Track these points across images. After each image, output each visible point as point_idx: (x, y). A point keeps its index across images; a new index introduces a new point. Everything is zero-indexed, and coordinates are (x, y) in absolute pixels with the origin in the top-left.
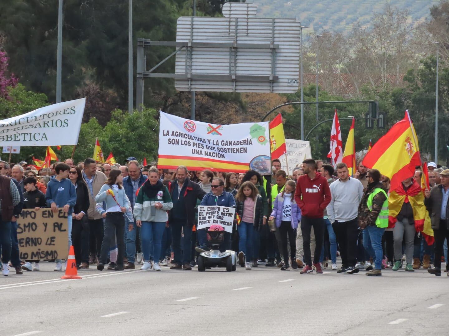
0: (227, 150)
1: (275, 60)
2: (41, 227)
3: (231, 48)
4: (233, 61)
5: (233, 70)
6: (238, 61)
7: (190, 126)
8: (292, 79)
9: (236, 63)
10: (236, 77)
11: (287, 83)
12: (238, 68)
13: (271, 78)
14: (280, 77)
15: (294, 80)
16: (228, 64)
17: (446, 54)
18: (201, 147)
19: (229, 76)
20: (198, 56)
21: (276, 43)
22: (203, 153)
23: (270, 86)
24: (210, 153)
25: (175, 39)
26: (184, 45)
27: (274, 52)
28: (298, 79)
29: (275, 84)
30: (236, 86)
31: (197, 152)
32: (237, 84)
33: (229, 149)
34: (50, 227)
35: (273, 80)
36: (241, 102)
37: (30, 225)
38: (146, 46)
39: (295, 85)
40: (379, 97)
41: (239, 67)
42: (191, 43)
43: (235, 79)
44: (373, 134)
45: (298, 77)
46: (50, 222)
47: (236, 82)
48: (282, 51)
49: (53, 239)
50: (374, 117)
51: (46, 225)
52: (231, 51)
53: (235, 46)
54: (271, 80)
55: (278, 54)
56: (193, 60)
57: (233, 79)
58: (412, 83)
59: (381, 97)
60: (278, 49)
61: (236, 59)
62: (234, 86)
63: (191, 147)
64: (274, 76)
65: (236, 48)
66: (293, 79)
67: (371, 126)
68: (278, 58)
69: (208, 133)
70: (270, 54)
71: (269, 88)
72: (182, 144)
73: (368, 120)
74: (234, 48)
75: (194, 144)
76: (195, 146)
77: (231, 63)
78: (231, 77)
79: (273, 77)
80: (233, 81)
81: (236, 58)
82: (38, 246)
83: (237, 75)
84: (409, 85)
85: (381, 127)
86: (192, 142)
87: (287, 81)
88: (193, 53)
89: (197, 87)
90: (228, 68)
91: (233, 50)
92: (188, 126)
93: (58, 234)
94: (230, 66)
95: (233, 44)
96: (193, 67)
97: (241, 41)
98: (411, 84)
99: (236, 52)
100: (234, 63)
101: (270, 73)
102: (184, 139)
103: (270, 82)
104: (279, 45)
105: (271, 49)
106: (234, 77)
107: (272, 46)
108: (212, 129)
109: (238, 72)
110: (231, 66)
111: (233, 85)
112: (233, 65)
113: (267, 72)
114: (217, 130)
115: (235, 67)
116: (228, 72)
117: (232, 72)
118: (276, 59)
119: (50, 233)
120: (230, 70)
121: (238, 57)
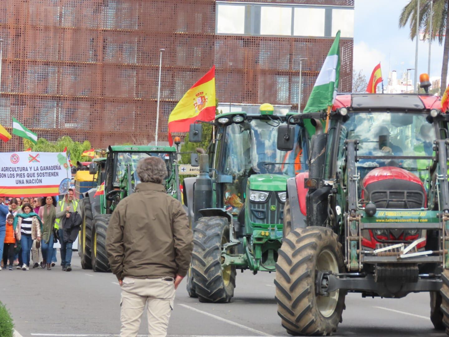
0: (45, 174)
7: (15, 158)
18: (23, 176)
22: (25, 182)
24: (30, 180)
31: (20, 182)
33: (46, 173)
63: (15, 179)
69: (30, 162)
72: (8, 177)
75: (17, 175)
76: (18, 177)
86: (15, 173)
92: (13, 159)
102: (9, 173)
108: (32, 158)
114: (36, 158)
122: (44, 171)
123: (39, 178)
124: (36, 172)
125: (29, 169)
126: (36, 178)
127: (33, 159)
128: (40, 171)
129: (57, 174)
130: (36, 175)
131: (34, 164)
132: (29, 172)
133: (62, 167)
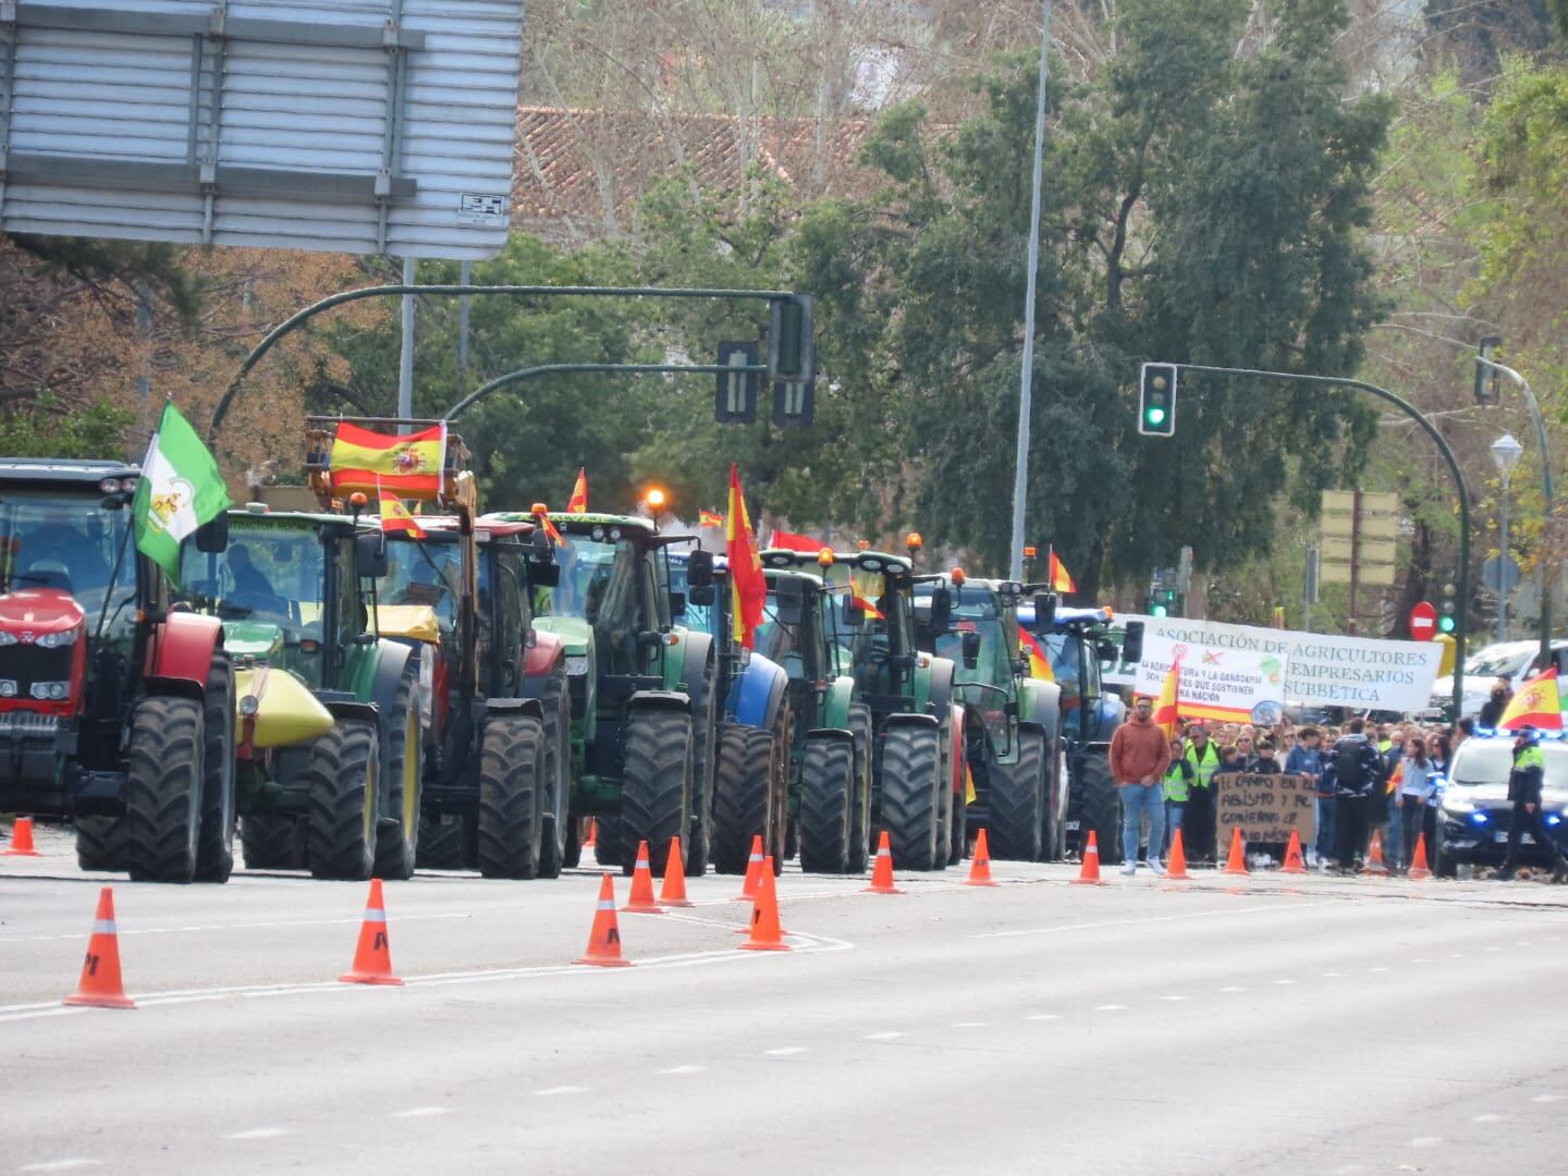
1: (406, 102)
2: (1278, 800)
3: (198, 38)
4: (207, 99)
5: (208, 142)
6: (229, 100)
8: (479, 197)
9: (218, 110)
10: (219, 172)
11: (456, 210)
12: (226, 134)
13: (382, 187)
14: (422, 182)
15: (487, 202)
16: (183, 114)
17: (1078, 39)
18: (1188, 683)
19: (183, 168)
20: (44, 71)
21: (410, 24)
23: (377, 224)
24: (1200, 693)
27: (401, 65)
28: (506, 196)
29: (399, 216)
30: (215, 215)
32: (225, 206)
33: (1229, 686)
34: (1291, 801)
35: (390, 197)
36: (175, 280)
37: (1264, 796)
39: (493, 221)
40: (729, 249)
41: (232, 126)
42: (13, 10)
43: (215, 185)
44: (691, 436)
45: (505, 187)
46: (1291, 793)
47: (216, 198)
48: (439, 60)
49: (1293, 816)
50: (788, 373)
51: (1285, 798)
52: (199, 56)
53: (219, 29)
54: (380, 198)
55: (419, 77)
56: (21, 88)
57: (205, 185)
58: (903, 180)
59: (740, 249)
60: (421, 50)
61: (223, 92)
62: (208, 218)
64: (396, 174)
65: (224, 40)
66: (488, 195)
67: (742, 408)
68: (417, 94)
70: (382, 75)
71: (369, 232)
73: (732, 377)
74: (214, 38)
77: (196, 108)
78: (197, 171)
79: (394, 183)
80: (203, 191)
81: (221, 83)
82: (1275, 824)
83: (223, 164)
84: (891, 190)
85: (793, 416)
87: (455, 201)
88: (22, 53)
89: (34, 211)
90: (184, 131)
91: (209, 47)
93: (1300, 809)
94: (195, 124)
95: (208, 20)
96: (19, 122)
97: (245, 9)
98: (900, 187)
99: (221, 59)
100: (211, 105)
101: (377, 161)
103: (378, 207)
104: (423, 34)
105: (386, 49)
106: (207, 175)
107: (390, 39)
109: (225, 152)
110: (198, 124)
111: (203, 213)
112: (206, 116)
113: (361, 157)
115: (215, 127)
116: (181, 149)
117: (203, 150)
118: (408, 97)
119: (1290, 807)
120: (194, 142)
121: (230, 83)
122: (1226, 682)
123: (1216, 692)
124: (1212, 682)
125: (1200, 673)
126: (1210, 691)
127: (1210, 658)
128: (1218, 681)
129: (1251, 691)
130: (1210, 686)
131: (1211, 668)
132: (1200, 678)
133: (1265, 679)
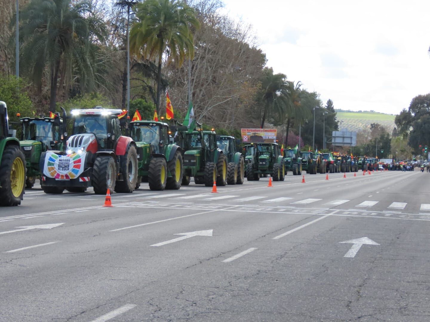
1: (351, 140)
25: (332, 135)
26: (334, 137)
38: (327, 137)
43: (344, 143)
56: (336, 139)
79: (351, 143)
87: (354, 144)
89: (336, 145)
95: (342, 136)
97: (345, 136)
100: (343, 140)
105: (351, 137)
